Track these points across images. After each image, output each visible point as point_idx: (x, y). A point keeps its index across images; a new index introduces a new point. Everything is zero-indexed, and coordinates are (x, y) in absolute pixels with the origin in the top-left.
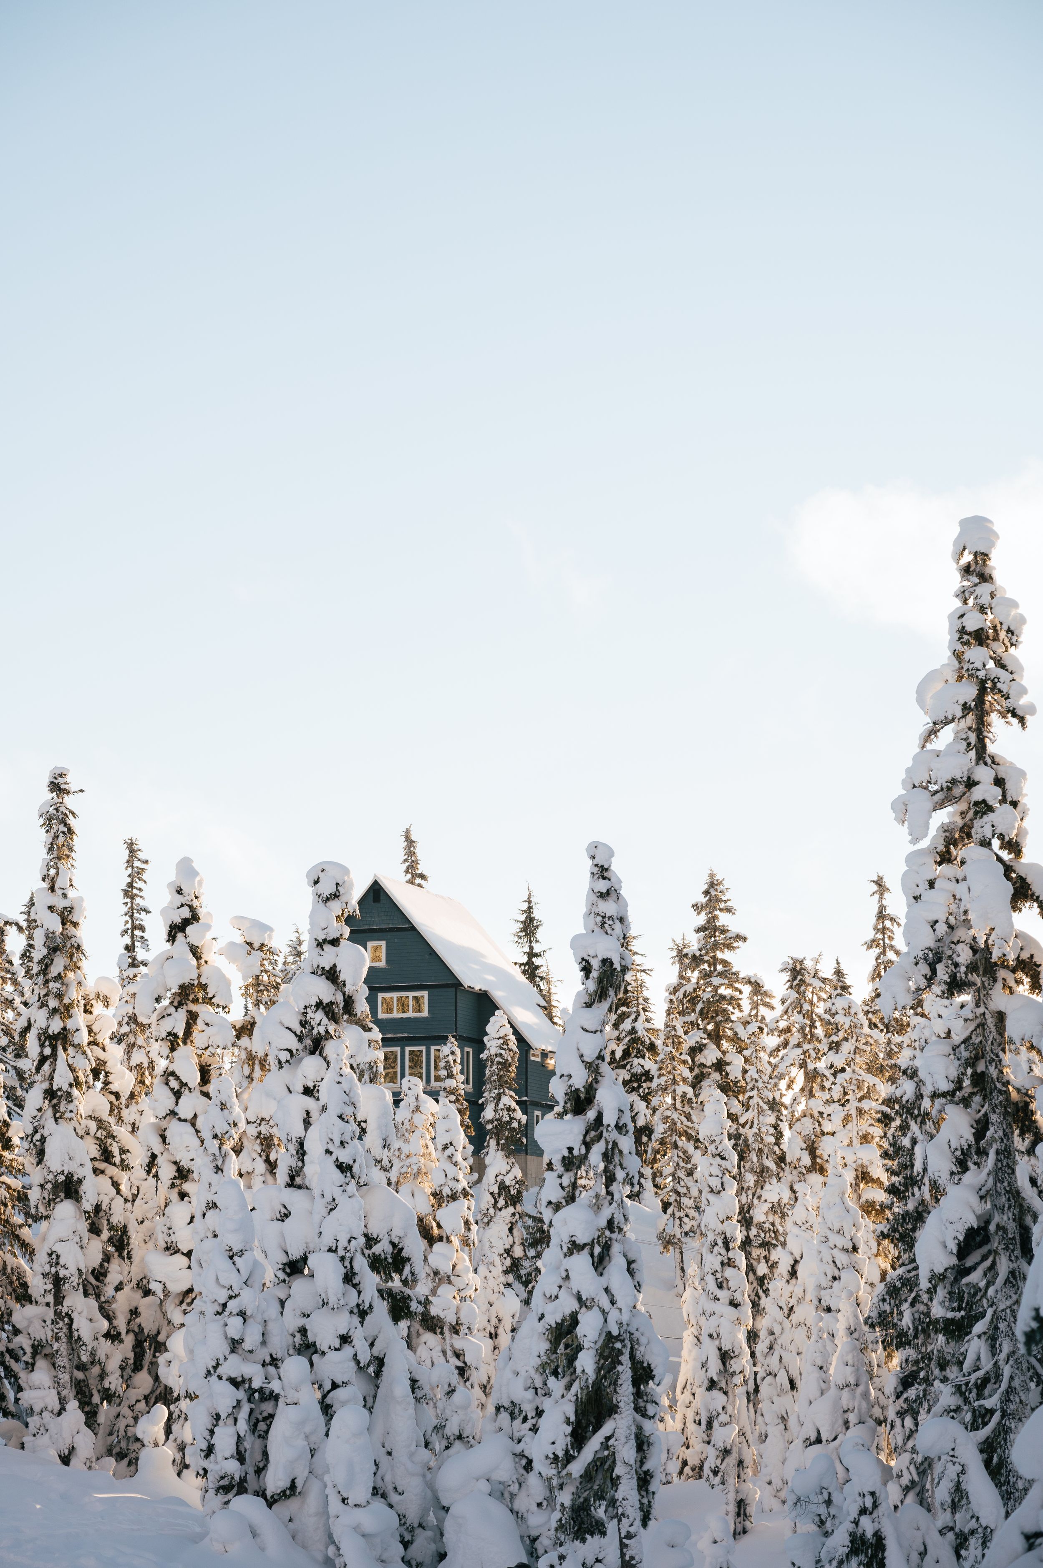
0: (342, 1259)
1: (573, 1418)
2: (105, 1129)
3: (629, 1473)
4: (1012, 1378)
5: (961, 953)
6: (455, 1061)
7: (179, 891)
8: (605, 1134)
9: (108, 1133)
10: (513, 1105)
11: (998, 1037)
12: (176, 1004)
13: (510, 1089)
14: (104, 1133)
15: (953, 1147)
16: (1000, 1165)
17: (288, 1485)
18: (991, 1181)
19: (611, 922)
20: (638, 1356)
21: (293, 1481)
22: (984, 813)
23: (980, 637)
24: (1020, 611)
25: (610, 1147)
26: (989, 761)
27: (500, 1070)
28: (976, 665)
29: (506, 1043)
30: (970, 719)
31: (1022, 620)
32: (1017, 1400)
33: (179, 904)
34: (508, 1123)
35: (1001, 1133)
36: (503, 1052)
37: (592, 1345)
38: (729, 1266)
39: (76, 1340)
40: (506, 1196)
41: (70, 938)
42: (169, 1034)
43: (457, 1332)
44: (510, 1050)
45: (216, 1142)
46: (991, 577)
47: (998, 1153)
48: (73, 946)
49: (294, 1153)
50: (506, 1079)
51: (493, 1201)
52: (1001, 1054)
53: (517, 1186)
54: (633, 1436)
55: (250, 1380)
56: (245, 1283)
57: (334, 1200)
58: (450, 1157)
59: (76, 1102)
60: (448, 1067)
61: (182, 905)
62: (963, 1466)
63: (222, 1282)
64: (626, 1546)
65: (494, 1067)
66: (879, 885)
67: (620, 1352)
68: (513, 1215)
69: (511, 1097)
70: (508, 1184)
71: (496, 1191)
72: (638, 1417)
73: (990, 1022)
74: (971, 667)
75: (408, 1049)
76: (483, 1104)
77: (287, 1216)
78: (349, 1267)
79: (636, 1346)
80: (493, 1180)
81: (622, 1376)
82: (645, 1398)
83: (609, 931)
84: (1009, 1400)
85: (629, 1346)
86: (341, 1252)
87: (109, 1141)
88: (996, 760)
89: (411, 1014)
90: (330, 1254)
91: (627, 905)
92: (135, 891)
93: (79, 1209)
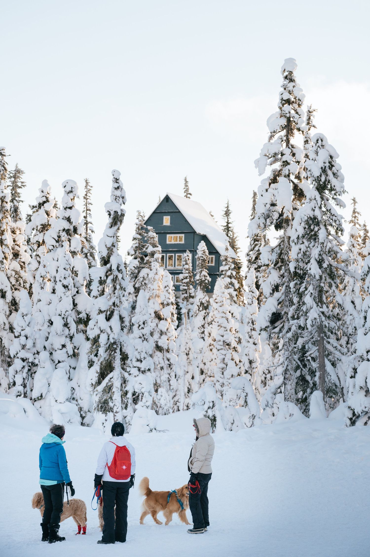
0: (63, 318)
1: (99, 371)
2: (18, 275)
3: (117, 391)
4: (287, 365)
5: (275, 215)
6: (188, 259)
7: (42, 192)
8: (113, 273)
9: (19, 276)
10: (207, 274)
11: (288, 245)
12: (40, 231)
13: (206, 269)
14: (18, 276)
15: (272, 284)
16: (287, 291)
17: (40, 395)
18: (283, 297)
19: (118, 198)
20: (123, 350)
21: (42, 394)
22: (286, 165)
23: (288, 102)
24: (303, 93)
25: (115, 277)
26: (290, 147)
27: (202, 262)
28: (286, 112)
29: (204, 252)
30: (284, 133)
31: (304, 96)
32: (289, 373)
33: (42, 196)
34: (204, 281)
35: (288, 280)
36: (203, 256)
37: (104, 346)
38: (254, 330)
39: (3, 347)
40: (203, 306)
41: (4, 207)
42: (37, 241)
43: (168, 352)
44: (206, 255)
45: (42, 279)
46: (294, 80)
47: (286, 286)
48: (5, 210)
49: (53, 281)
50: (204, 265)
51: (198, 308)
52: (289, 251)
53: (207, 303)
54: (120, 378)
55: (29, 359)
56: (28, 325)
57: (61, 297)
58: (167, 291)
59: (5, 265)
60: (186, 261)
61: (43, 196)
62: (247, 393)
63: (19, 325)
64: (115, 416)
65: (200, 261)
66: (354, 201)
67: (116, 349)
68: (205, 313)
69: (206, 272)
70: (203, 302)
71: (199, 305)
72: (123, 372)
73: (286, 240)
74: (284, 112)
75: (177, 255)
76: (196, 274)
77: (50, 303)
78: (66, 321)
79: (123, 347)
80: (198, 301)
81: (116, 357)
82: (126, 365)
83: (118, 201)
84: (286, 373)
85: (120, 347)
86: (63, 316)
87: (20, 279)
88: (294, 146)
89: (178, 242)
90: (59, 316)
91: (125, 193)
92: (88, 197)
93: (5, 302)
